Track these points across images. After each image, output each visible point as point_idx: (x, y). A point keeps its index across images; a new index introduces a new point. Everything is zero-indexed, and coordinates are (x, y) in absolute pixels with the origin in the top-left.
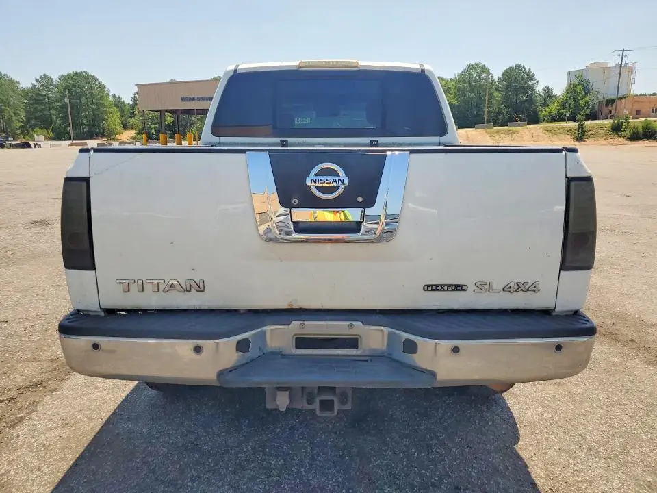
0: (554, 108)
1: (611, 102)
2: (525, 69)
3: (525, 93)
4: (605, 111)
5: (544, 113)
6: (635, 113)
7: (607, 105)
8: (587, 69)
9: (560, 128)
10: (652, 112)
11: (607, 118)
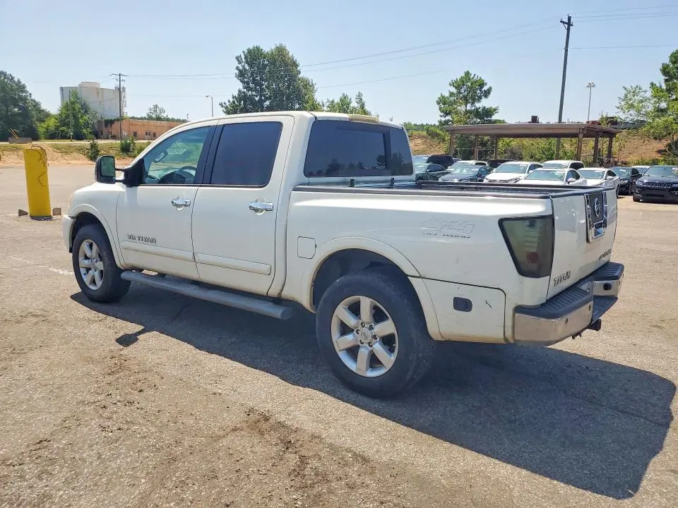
0: (52, 123)
1: (109, 123)
2: (13, 78)
3: (16, 105)
4: (105, 131)
5: (41, 128)
6: (132, 134)
7: (106, 126)
8: (81, 86)
9: (70, 147)
10: (147, 135)
11: (108, 138)
